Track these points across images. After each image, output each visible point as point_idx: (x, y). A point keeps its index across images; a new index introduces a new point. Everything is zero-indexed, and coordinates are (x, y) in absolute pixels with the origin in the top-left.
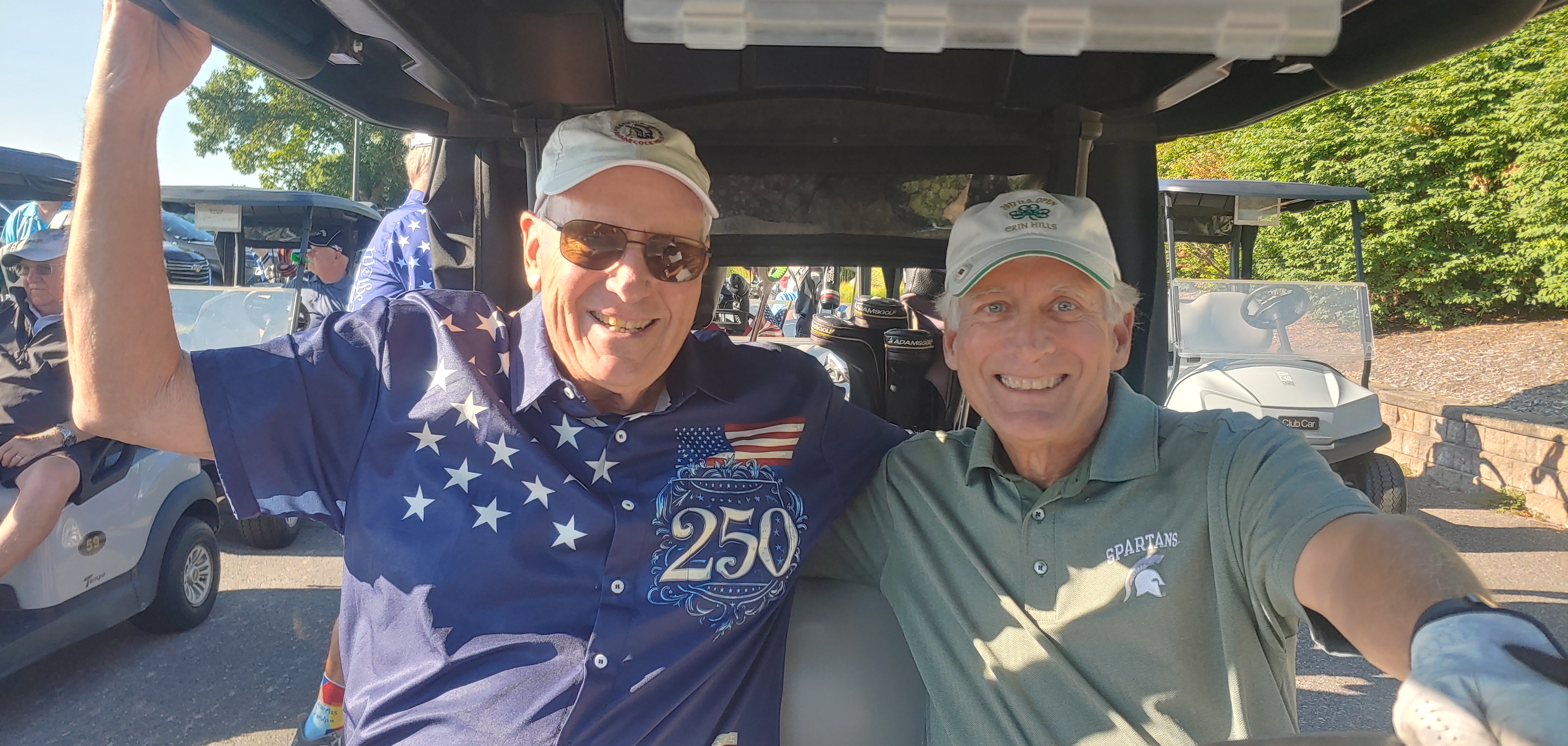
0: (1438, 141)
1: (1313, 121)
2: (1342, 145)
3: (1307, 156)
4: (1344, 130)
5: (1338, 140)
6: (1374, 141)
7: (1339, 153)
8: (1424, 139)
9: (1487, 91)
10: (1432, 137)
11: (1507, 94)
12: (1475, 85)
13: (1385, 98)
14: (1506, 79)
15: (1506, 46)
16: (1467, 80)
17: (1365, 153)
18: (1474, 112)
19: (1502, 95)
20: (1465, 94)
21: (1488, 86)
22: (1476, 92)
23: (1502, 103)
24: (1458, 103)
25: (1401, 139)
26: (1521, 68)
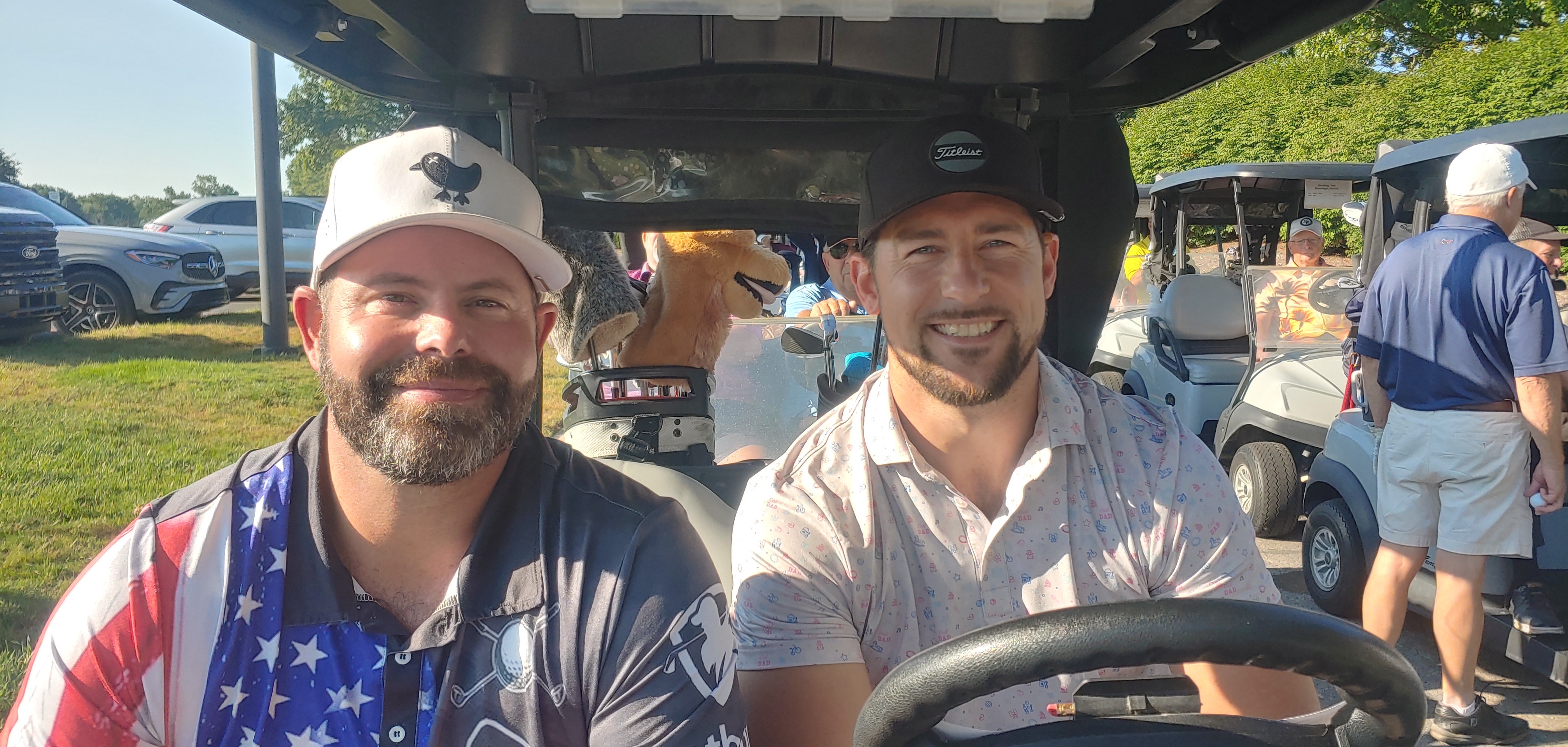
0: (1194, 162)
1: (1144, 151)
2: (1156, 163)
3: (1142, 167)
4: (1158, 155)
5: (1154, 160)
6: (1169, 161)
7: (1156, 166)
8: (1188, 161)
9: (1212, 140)
10: (1193, 159)
11: (1221, 141)
12: (1207, 137)
13: (1174, 140)
14: (1219, 135)
15: (1218, 120)
16: (1205, 135)
17: (1166, 166)
18: (1209, 148)
19: (1218, 141)
20: (1204, 141)
21: (1212, 138)
22: (1208, 140)
23: (1218, 145)
24: (1201, 145)
25: (1180, 160)
26: (1225, 130)
